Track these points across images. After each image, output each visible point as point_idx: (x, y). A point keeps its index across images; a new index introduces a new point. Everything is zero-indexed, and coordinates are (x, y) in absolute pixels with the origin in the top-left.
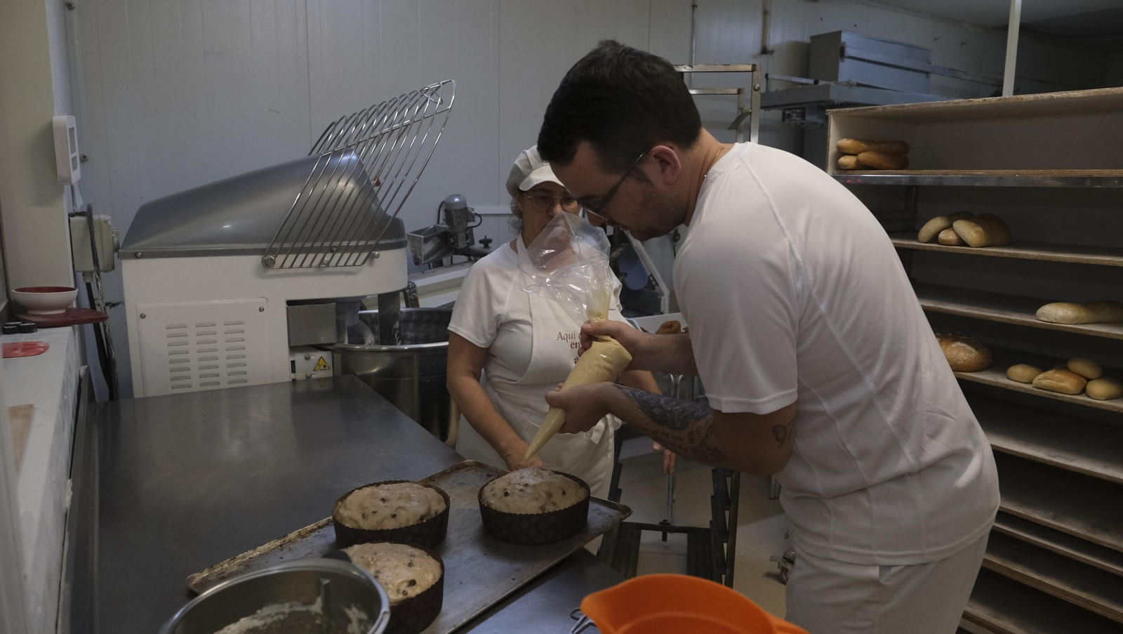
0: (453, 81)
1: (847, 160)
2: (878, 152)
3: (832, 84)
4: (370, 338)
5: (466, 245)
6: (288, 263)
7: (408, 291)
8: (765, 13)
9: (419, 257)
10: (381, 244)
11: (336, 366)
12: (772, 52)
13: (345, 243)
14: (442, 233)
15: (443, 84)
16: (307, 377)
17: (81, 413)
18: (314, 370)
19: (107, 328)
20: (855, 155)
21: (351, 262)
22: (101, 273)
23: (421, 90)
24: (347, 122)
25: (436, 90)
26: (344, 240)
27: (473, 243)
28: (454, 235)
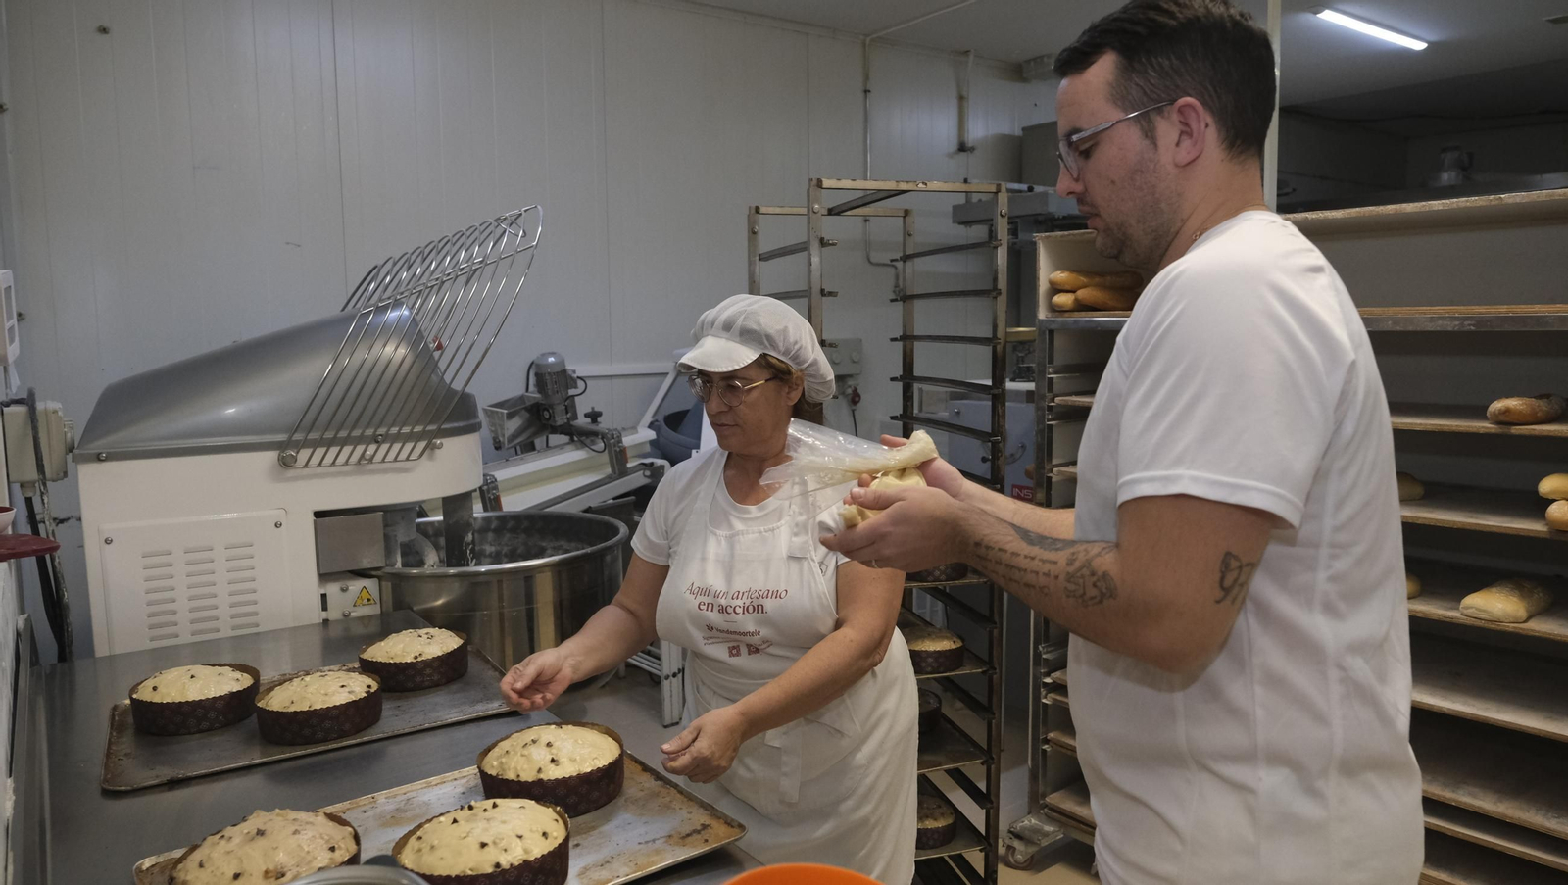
0: (539, 207)
1: (1062, 299)
2: (1101, 287)
3: (1050, 190)
4: (432, 558)
5: (566, 421)
6: (315, 460)
7: (485, 488)
8: (961, 98)
9: (501, 439)
10: (446, 430)
11: (385, 598)
12: (972, 149)
13: (394, 430)
14: (533, 406)
15: (526, 211)
16: (344, 616)
17: (21, 683)
18: (354, 605)
19: (57, 560)
20: (1074, 292)
21: (403, 455)
22: (49, 484)
23: (496, 221)
24: (395, 264)
25: (516, 219)
26: (393, 425)
27: (575, 417)
28: (549, 407)
